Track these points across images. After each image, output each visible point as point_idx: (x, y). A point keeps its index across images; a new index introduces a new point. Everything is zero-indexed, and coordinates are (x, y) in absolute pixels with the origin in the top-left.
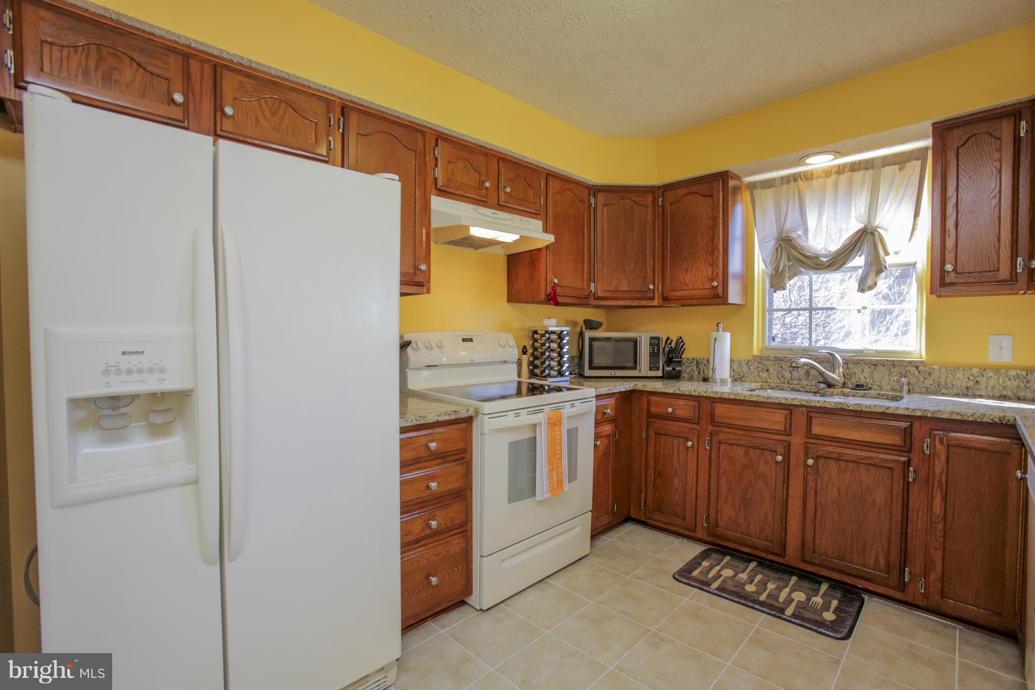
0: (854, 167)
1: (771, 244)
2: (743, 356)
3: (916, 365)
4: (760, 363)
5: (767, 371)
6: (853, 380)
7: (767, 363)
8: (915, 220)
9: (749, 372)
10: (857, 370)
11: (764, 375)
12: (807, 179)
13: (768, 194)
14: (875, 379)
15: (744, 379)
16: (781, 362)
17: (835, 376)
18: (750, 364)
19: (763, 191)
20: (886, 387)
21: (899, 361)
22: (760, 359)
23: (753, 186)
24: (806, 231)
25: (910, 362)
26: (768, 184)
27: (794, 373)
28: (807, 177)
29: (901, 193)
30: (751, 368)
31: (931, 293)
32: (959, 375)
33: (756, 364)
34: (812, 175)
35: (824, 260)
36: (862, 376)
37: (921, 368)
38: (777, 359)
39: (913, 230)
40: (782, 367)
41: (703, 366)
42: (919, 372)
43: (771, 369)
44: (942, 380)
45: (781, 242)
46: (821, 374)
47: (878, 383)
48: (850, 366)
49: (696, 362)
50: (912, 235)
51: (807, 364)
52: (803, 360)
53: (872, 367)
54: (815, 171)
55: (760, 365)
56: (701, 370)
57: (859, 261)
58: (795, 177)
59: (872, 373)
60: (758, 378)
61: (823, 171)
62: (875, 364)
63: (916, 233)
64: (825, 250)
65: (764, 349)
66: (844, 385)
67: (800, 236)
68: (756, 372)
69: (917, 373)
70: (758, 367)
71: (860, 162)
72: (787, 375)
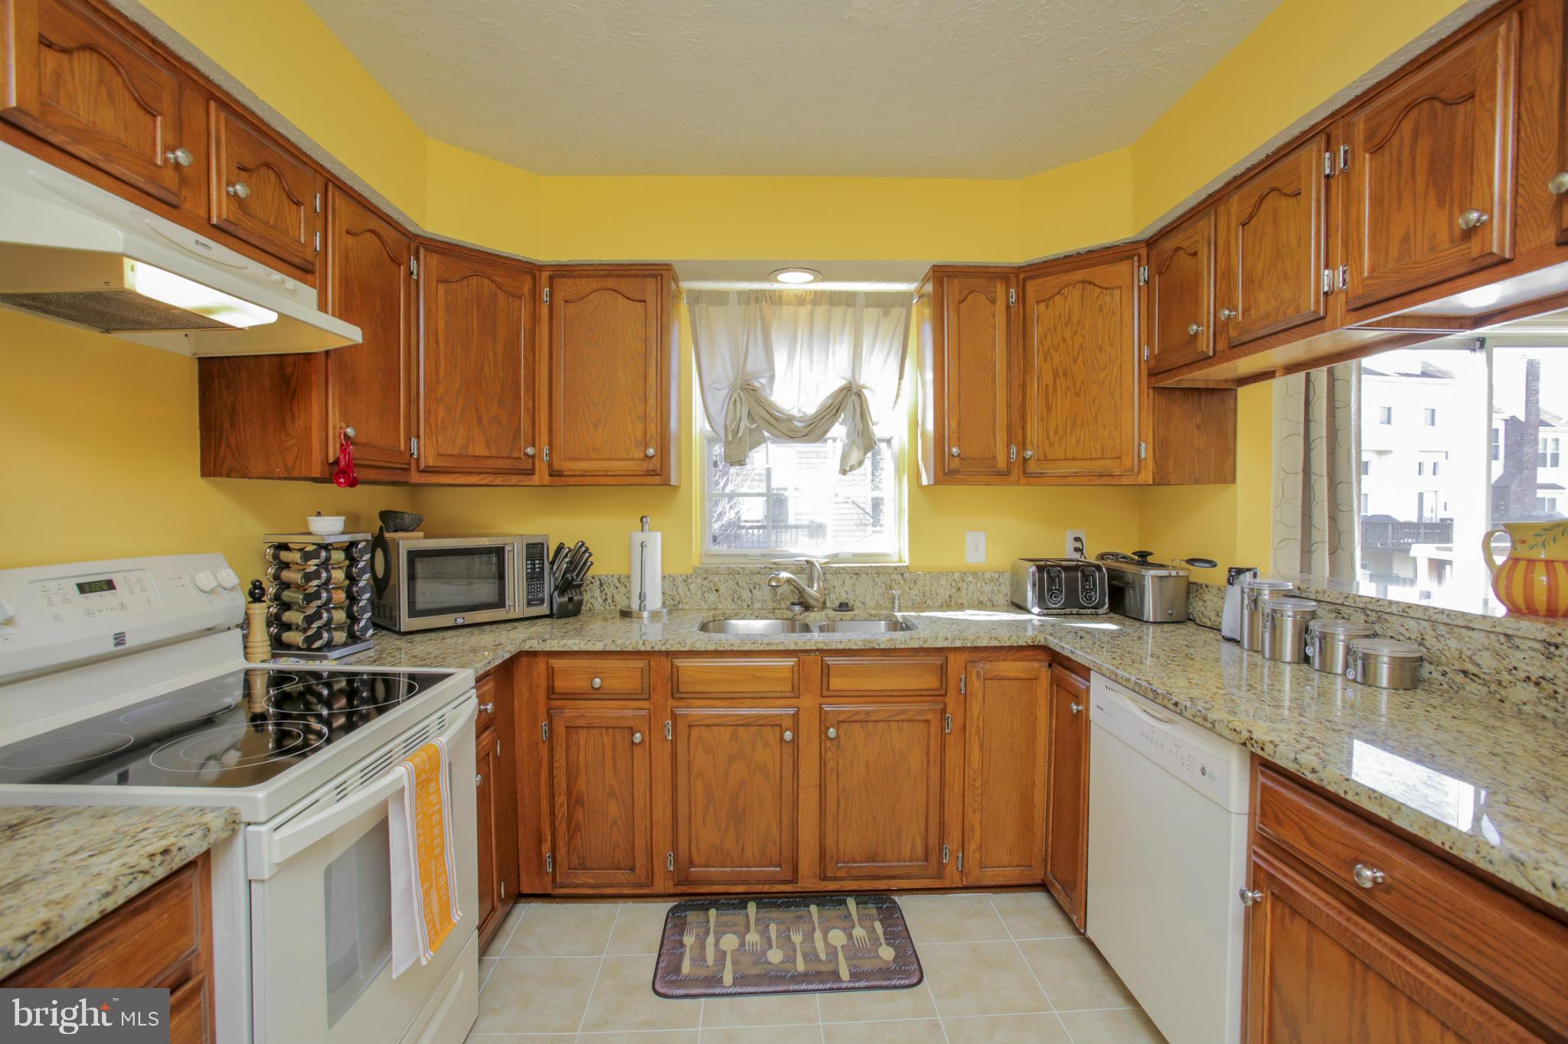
0: (835, 299)
1: (723, 392)
2: (681, 568)
3: (900, 571)
4: (705, 579)
5: (717, 590)
6: (833, 596)
7: (716, 579)
8: (899, 384)
9: (688, 594)
10: (836, 582)
11: (712, 597)
12: (773, 303)
13: (719, 314)
14: (858, 593)
15: (681, 606)
16: (737, 576)
17: (814, 592)
18: (689, 581)
19: (710, 308)
20: (870, 603)
21: (884, 567)
22: (704, 573)
23: (696, 297)
24: (772, 377)
25: (896, 568)
26: (717, 299)
27: (756, 592)
28: (775, 299)
29: (887, 345)
30: (692, 587)
32: (943, 582)
33: (699, 580)
34: (780, 297)
35: (800, 425)
36: (843, 590)
37: (906, 575)
38: (730, 571)
39: (897, 396)
40: (738, 584)
41: (611, 589)
42: (905, 580)
43: (723, 589)
44: (927, 589)
45: (740, 391)
47: (861, 598)
48: (829, 577)
49: (598, 582)
50: (895, 403)
51: (788, 581)
53: (854, 576)
54: (784, 294)
55: (706, 583)
56: (609, 596)
57: (839, 430)
58: (759, 297)
59: (854, 585)
60: (702, 603)
61: (795, 296)
62: (857, 573)
63: (900, 400)
64: (799, 410)
66: (824, 605)
67: (764, 386)
68: (699, 594)
69: (902, 582)
70: (702, 586)
71: (841, 293)
72: (746, 595)
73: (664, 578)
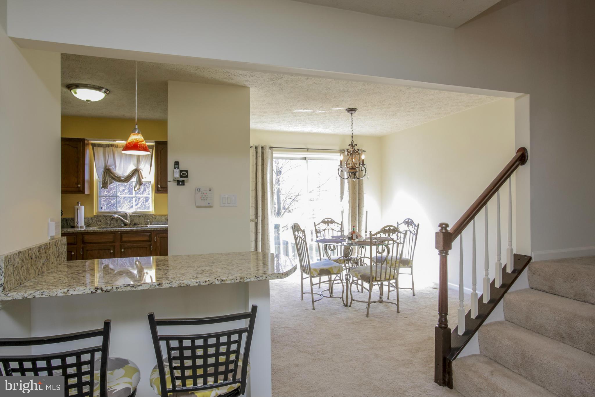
1: (102, 170)
2: (89, 216)
3: (151, 216)
4: (97, 218)
5: (101, 221)
6: (133, 222)
7: (100, 218)
8: (150, 168)
9: (92, 222)
10: (134, 218)
11: (99, 223)
12: (116, 147)
13: (101, 149)
14: (140, 221)
15: (90, 225)
16: (106, 217)
17: (127, 221)
18: (93, 219)
19: (98, 148)
20: (143, 223)
21: (147, 215)
22: (97, 217)
23: (94, 145)
24: (116, 167)
25: (150, 215)
26: (100, 146)
27: (112, 221)
28: (116, 146)
29: (146, 160)
30: (94, 220)
31: (155, 193)
32: (163, 218)
33: (95, 219)
34: (118, 146)
35: (123, 178)
36: (136, 221)
37: (153, 217)
38: (104, 216)
39: (150, 171)
40: (106, 219)
41: (69, 221)
42: (153, 218)
43: (102, 221)
44: (159, 220)
45: (106, 170)
46: (122, 221)
47: (141, 223)
48: (132, 217)
49: (65, 220)
50: (150, 173)
51: (118, 217)
52: (116, 216)
53: (139, 217)
54: (119, 145)
55: (97, 219)
56: (69, 223)
57: (134, 180)
58: (112, 145)
59: (139, 219)
60: (96, 225)
61: (122, 145)
62: (140, 216)
63: (151, 172)
64: (123, 175)
65: (98, 212)
66: (130, 224)
67: (113, 168)
68: (95, 222)
69: (152, 218)
70: (96, 220)
72: (109, 222)
73: (85, 218)
